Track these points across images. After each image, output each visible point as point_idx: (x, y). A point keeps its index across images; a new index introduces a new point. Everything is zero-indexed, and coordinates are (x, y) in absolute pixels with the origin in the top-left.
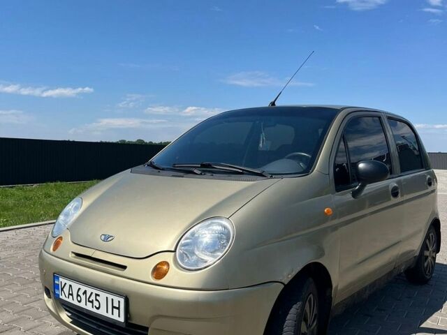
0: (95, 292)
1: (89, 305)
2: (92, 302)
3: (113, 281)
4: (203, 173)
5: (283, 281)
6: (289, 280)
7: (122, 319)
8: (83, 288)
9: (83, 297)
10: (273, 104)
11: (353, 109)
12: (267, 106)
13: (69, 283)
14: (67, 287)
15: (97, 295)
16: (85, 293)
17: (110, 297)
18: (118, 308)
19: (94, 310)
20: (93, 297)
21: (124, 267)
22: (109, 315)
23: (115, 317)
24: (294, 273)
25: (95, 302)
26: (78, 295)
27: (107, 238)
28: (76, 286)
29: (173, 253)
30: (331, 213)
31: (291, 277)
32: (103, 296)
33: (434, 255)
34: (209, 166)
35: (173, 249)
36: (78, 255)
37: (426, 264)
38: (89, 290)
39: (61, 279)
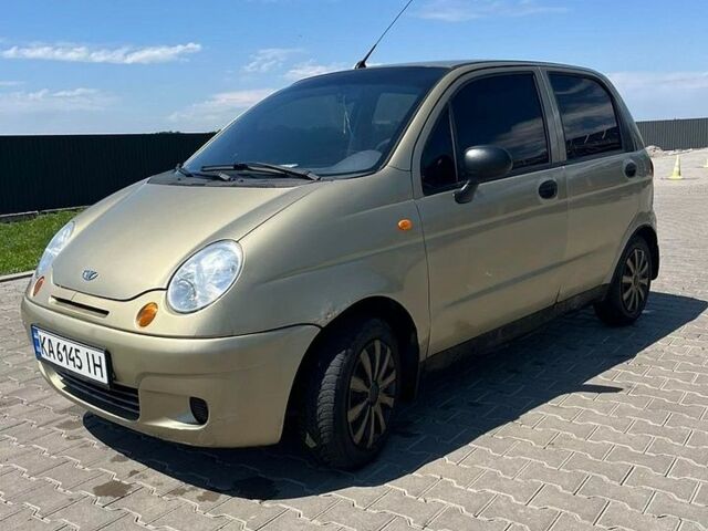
0: (75, 346)
1: (71, 363)
2: (73, 360)
3: (93, 330)
4: (233, 178)
5: (319, 323)
6: (329, 321)
7: (105, 380)
8: (63, 343)
9: (64, 354)
10: (362, 64)
11: (476, 66)
12: (353, 68)
13: (48, 336)
14: (47, 341)
15: (77, 351)
16: (65, 348)
17: (91, 352)
18: (100, 366)
19: (76, 370)
20: (73, 354)
21: (106, 313)
22: (92, 376)
23: (98, 378)
24: (337, 313)
25: (76, 360)
26: (59, 352)
27: (91, 276)
28: (55, 340)
29: (164, 292)
30: (409, 227)
31: (331, 317)
32: (83, 350)
33: (645, 282)
34: (243, 167)
35: (165, 287)
36: (60, 300)
37: (625, 296)
38: (69, 345)
39: (39, 333)
